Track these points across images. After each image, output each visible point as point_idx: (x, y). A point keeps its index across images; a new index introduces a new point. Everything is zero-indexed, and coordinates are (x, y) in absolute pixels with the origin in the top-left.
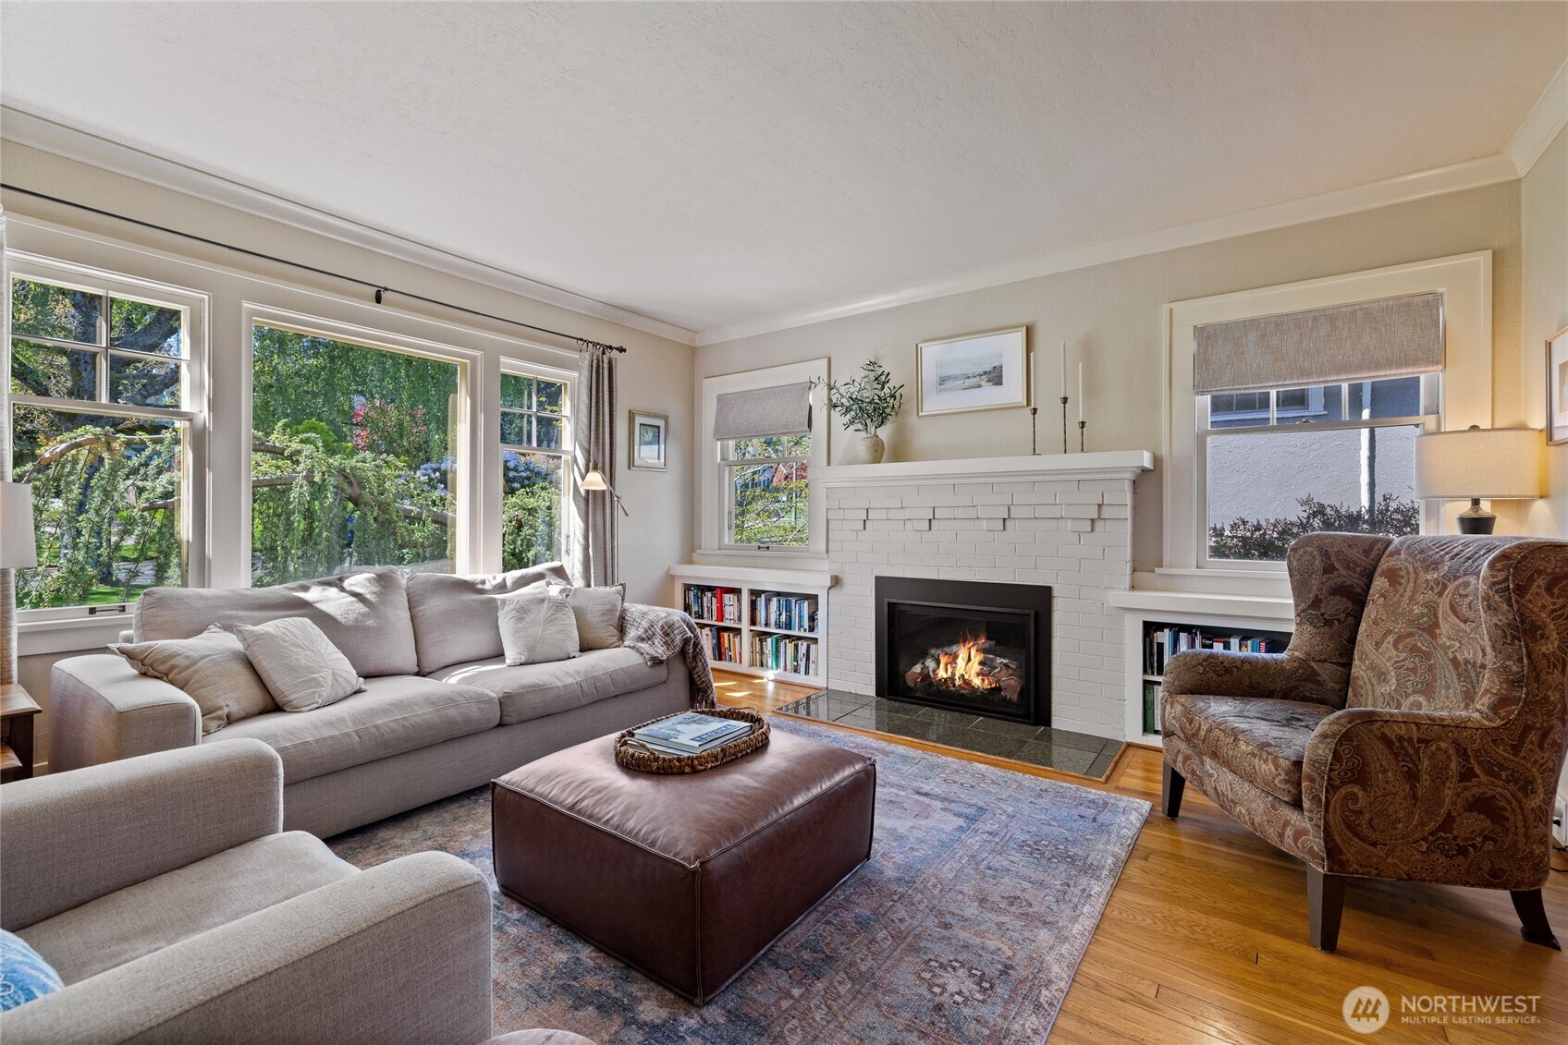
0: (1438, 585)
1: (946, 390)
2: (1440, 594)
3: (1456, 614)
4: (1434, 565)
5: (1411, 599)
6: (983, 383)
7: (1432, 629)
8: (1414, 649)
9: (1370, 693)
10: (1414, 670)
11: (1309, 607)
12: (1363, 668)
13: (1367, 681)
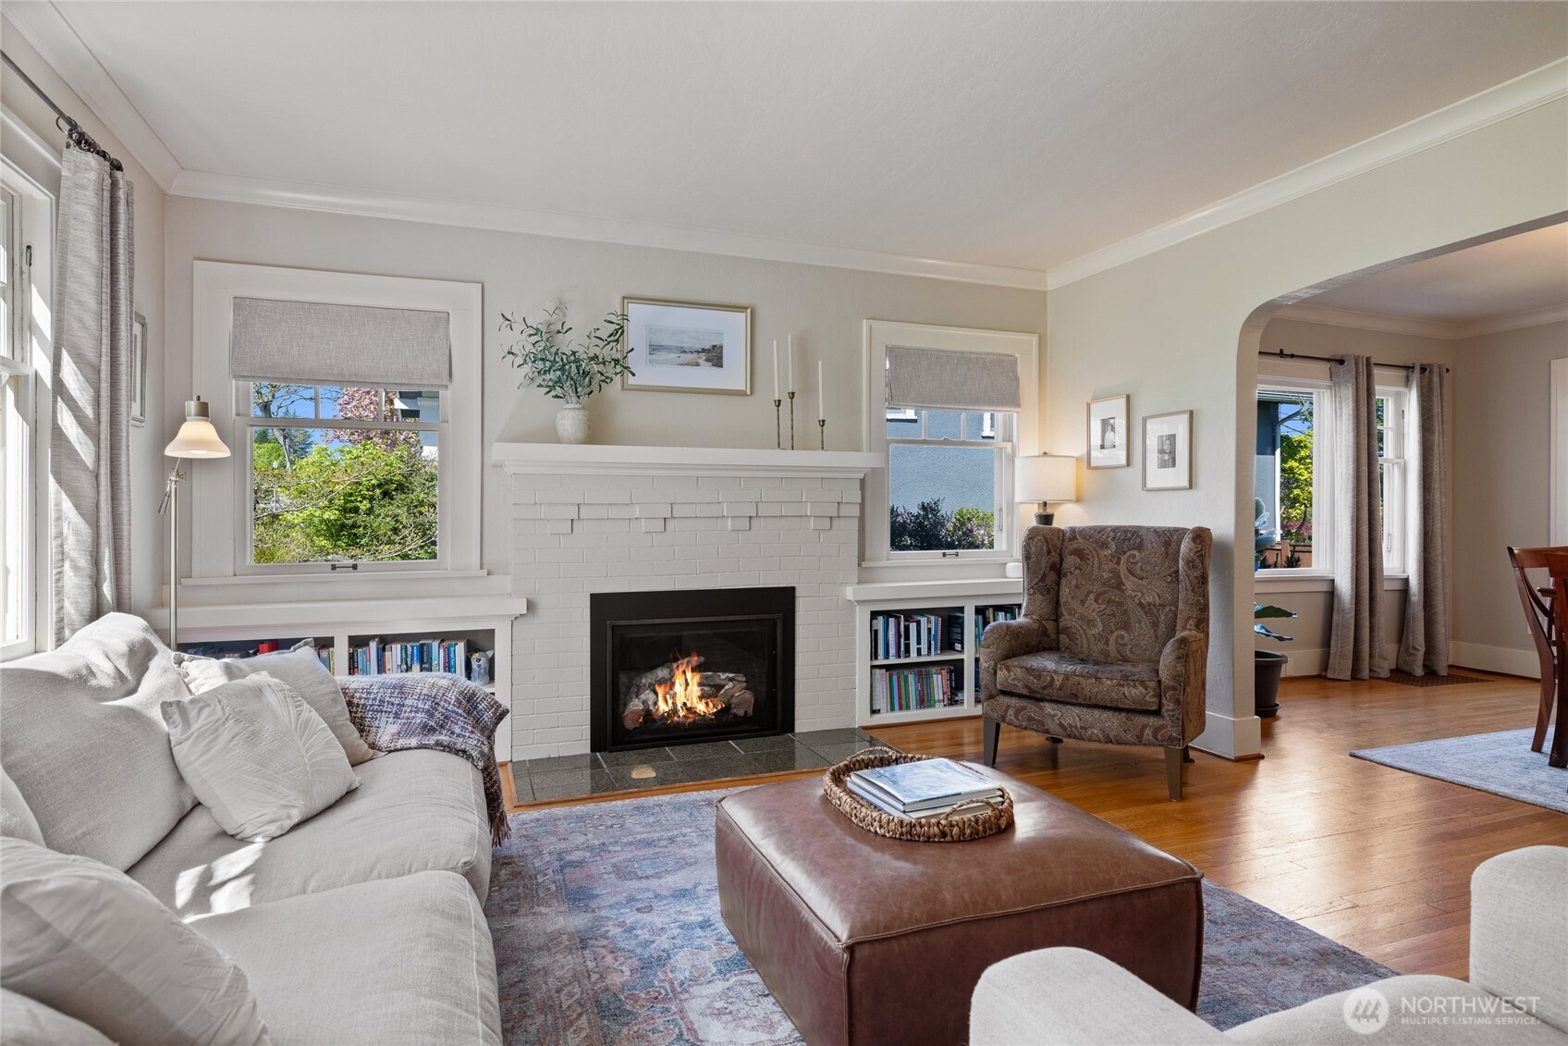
0: (1114, 557)
1: (657, 362)
2: (1118, 563)
3: (1133, 575)
4: (1104, 545)
5: (1099, 568)
6: (701, 361)
7: (1119, 586)
8: (1109, 601)
9: (1084, 636)
10: (1113, 615)
11: (1039, 581)
12: (1074, 619)
13: (1079, 628)
